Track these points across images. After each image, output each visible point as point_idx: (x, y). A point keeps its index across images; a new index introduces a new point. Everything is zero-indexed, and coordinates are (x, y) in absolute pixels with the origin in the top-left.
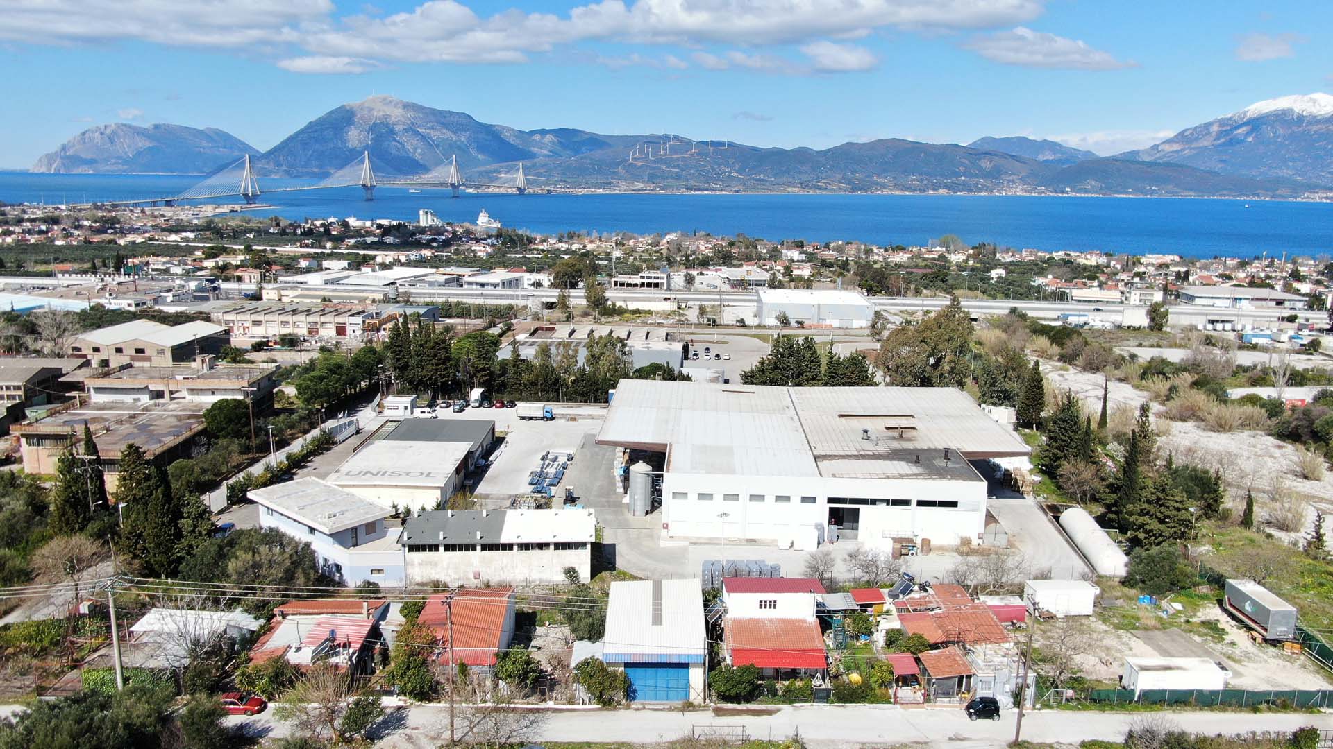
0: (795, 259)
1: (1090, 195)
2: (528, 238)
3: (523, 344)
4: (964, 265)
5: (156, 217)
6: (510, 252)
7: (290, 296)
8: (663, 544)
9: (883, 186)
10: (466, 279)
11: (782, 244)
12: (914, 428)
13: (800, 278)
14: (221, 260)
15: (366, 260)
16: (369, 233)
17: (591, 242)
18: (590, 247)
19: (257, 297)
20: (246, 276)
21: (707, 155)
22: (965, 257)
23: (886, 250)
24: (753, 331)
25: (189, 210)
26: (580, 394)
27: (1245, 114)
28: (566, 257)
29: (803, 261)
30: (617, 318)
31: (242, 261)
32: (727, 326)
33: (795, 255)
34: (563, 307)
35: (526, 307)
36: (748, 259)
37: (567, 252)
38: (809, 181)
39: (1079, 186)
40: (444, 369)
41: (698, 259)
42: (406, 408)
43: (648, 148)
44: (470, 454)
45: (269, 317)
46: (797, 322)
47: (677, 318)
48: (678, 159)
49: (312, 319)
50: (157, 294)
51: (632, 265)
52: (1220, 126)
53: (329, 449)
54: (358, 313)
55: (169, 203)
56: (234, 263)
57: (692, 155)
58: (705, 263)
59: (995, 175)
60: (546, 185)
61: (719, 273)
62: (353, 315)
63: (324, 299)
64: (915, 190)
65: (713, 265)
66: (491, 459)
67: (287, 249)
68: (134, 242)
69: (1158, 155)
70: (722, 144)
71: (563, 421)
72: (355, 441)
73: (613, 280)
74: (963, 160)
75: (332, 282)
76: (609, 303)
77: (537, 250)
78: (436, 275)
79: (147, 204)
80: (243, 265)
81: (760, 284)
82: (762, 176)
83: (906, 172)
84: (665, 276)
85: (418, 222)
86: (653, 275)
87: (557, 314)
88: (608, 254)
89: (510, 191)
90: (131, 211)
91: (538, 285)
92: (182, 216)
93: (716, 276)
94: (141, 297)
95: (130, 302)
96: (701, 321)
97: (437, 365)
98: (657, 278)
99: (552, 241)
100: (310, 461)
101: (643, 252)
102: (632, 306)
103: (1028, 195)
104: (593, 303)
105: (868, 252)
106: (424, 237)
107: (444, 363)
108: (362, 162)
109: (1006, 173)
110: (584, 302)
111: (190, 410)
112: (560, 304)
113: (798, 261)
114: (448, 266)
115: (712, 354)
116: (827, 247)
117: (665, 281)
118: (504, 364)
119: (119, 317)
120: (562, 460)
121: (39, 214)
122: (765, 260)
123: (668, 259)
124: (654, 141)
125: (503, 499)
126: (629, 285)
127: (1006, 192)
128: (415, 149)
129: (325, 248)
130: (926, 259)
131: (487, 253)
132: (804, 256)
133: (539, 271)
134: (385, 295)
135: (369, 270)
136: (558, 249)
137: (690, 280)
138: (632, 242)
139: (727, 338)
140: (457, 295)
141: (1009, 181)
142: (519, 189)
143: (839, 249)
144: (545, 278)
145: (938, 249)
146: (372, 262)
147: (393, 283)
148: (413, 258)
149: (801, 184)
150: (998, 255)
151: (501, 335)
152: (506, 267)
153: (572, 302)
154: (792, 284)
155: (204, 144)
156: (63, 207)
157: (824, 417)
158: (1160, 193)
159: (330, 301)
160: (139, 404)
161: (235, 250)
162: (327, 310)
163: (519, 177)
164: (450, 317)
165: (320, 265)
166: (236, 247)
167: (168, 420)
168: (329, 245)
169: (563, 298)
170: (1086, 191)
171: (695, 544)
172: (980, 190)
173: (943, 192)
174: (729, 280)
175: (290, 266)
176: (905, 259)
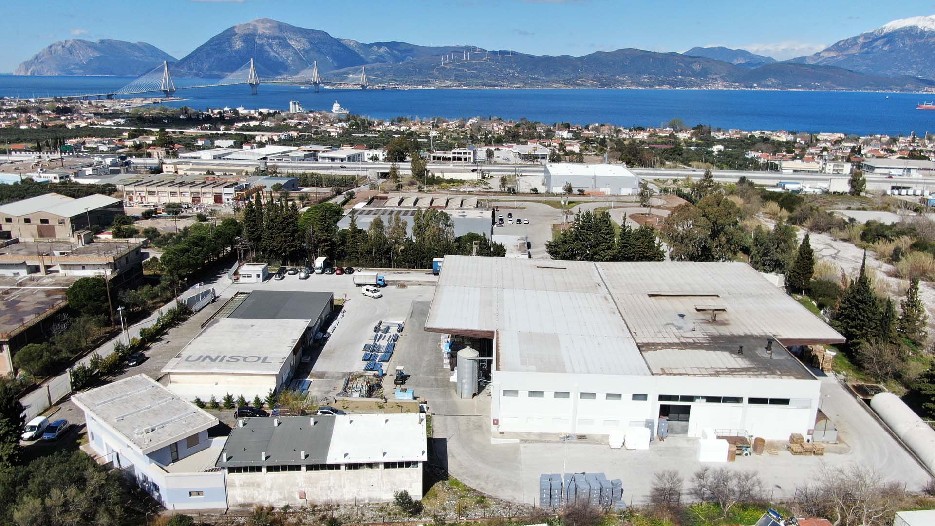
0: (565, 137)
1: (771, 89)
2: (368, 122)
3: (361, 213)
4: (689, 141)
5: (99, 107)
6: (355, 133)
7: (183, 170)
8: (493, 441)
9: (623, 83)
10: (320, 154)
11: (554, 126)
12: (724, 310)
13: (572, 153)
14: (138, 141)
15: (248, 140)
16: (252, 119)
17: (415, 125)
18: (414, 128)
19: (158, 170)
20: (155, 153)
21: (497, 61)
22: (689, 136)
23: (630, 131)
24: (545, 198)
25: (124, 102)
26: (408, 262)
27: (883, 29)
28: (396, 136)
29: (571, 139)
30: (435, 187)
31: (153, 141)
32: (523, 194)
33: (565, 134)
34: (394, 178)
35: (365, 177)
36: (531, 137)
37: (397, 132)
38: (570, 80)
39: (763, 82)
40: (292, 241)
41: (494, 137)
42: (258, 276)
43: (454, 56)
44: (309, 329)
45: (160, 189)
46: (579, 191)
47: (483, 186)
48: (476, 64)
49: (194, 190)
50: (79, 169)
51: (446, 142)
52: (865, 38)
53: (184, 320)
54: (232, 185)
55: (109, 97)
56: (148, 142)
57: (486, 61)
58: (499, 141)
59: (704, 75)
60: (381, 82)
61: (511, 149)
62: (227, 187)
63: (208, 173)
64: (645, 86)
65: (505, 142)
66: (329, 330)
67: (191, 131)
68: (79, 126)
69: (820, 60)
70: (507, 53)
71: (394, 287)
72: (210, 310)
73: (432, 155)
74: (681, 64)
75: (220, 157)
76: (430, 174)
77: (375, 130)
78: (298, 152)
79: (93, 98)
80: (154, 144)
81: (544, 157)
82: (536, 76)
83: (640, 73)
84: (472, 152)
85: (289, 110)
86: (462, 151)
87: (390, 183)
88: (427, 134)
89: (356, 87)
90: (81, 103)
91: (375, 159)
92: (118, 107)
93: (508, 152)
94: (65, 172)
95: (55, 175)
96: (503, 189)
97: (286, 237)
98: (466, 153)
99: (386, 124)
100: (166, 334)
101: (453, 132)
102: (448, 176)
103: (726, 89)
104: (417, 174)
105: (618, 132)
106: (292, 121)
107: (292, 235)
108: (249, 67)
109: (711, 73)
110: (410, 173)
111: (60, 284)
112: (391, 175)
113: (568, 139)
114: (308, 144)
115: (515, 219)
116: (587, 127)
117: (472, 156)
118: (344, 234)
119: (42, 189)
120: (394, 331)
121: (15, 106)
122: (543, 138)
123: (472, 138)
124: (457, 51)
125: (338, 378)
126: (444, 159)
127: (712, 87)
128: (288, 57)
129: (219, 130)
130: (660, 137)
131: (338, 133)
132: (571, 134)
133: (376, 147)
134: (257, 169)
135: (248, 147)
136: (390, 131)
137: (490, 154)
138: (444, 125)
139: (525, 204)
140: (313, 167)
141: (713, 79)
142: (362, 86)
143: (596, 130)
144: (380, 154)
145: (668, 129)
146: (253, 141)
147: (265, 158)
148: (283, 137)
149: (564, 81)
150: (712, 134)
151: (344, 203)
152: (351, 145)
153: (401, 173)
154: (567, 158)
155: (137, 54)
156: (33, 100)
157: (635, 296)
158: (820, 88)
159: (213, 174)
160: (18, 278)
161: (153, 132)
162: (208, 182)
163: (362, 77)
164: (307, 186)
165: (213, 143)
166: (153, 129)
167: (38, 295)
168: (222, 128)
169: (394, 170)
170: (768, 86)
171: (526, 441)
172: (693, 86)
173: (666, 87)
174: (519, 154)
175: (190, 145)
176: (646, 137)
